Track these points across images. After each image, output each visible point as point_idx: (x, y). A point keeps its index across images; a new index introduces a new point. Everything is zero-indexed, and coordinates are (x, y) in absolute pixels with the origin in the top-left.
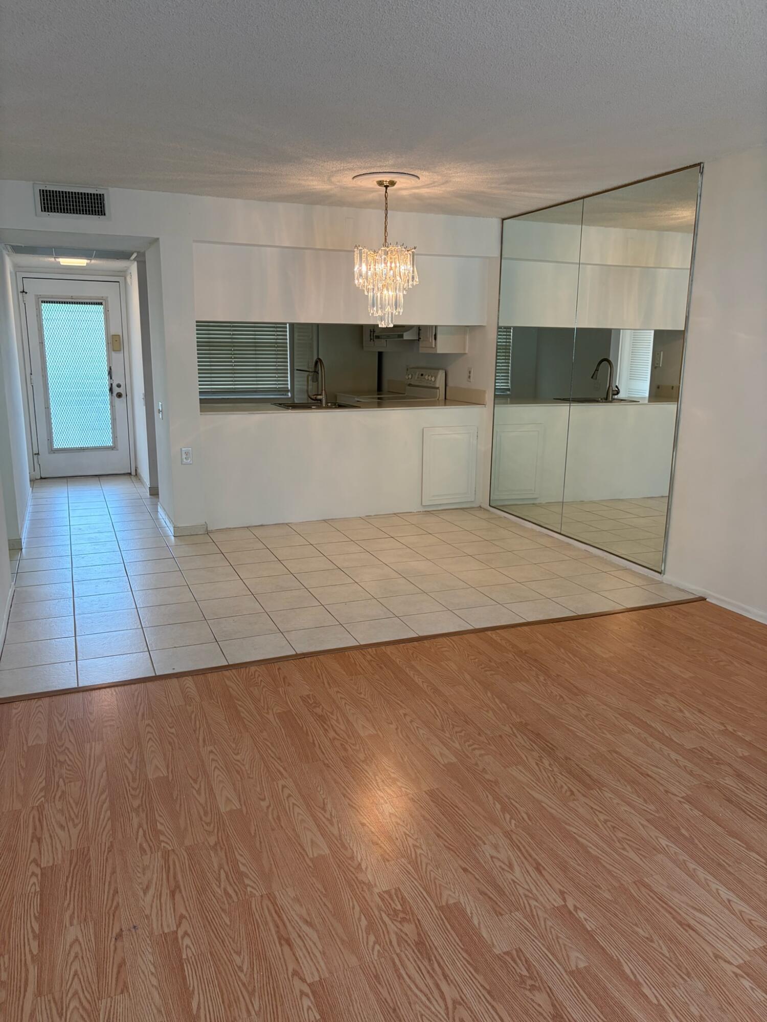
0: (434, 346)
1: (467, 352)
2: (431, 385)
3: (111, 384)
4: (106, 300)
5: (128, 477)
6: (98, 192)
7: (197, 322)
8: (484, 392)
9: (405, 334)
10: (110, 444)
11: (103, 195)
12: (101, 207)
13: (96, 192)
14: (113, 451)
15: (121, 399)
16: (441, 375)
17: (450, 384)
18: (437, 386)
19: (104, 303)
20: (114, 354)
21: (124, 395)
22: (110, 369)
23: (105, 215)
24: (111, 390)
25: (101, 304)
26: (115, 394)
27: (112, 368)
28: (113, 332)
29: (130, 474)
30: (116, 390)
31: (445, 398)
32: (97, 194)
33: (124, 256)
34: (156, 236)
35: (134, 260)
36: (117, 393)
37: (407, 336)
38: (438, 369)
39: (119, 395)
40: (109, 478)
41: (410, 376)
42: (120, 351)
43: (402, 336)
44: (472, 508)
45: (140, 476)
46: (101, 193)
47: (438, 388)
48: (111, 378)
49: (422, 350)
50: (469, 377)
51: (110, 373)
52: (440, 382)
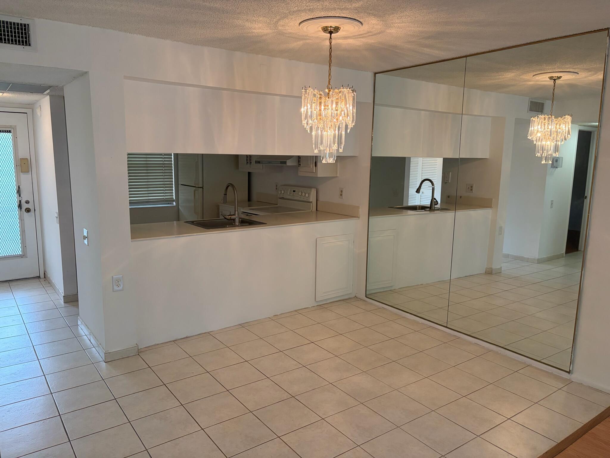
0: (314, 172)
1: (338, 175)
2: (305, 200)
3: (20, 201)
4: (15, 128)
5: (37, 280)
6: (23, 22)
7: (129, 154)
8: (358, 207)
9: (288, 161)
10: (20, 252)
11: (28, 25)
12: (26, 38)
13: (20, 22)
14: (22, 259)
15: (29, 213)
16: (313, 192)
17: (321, 199)
18: (311, 201)
19: (12, 131)
20: (23, 176)
21: (32, 210)
22: (19, 187)
23: (30, 45)
24: (20, 206)
25: (10, 132)
26: (23, 209)
27: (20, 187)
28: (21, 155)
29: (39, 277)
30: (25, 206)
31: (317, 210)
32: (21, 24)
33: (39, 89)
34: (85, 70)
35: (48, 94)
36: (26, 209)
37: (289, 163)
38: (311, 187)
39: (28, 210)
40: (18, 283)
41: (283, 192)
42: (28, 172)
43: (285, 163)
44: (350, 298)
45: (50, 280)
46: (26, 23)
47: (311, 202)
48: (20, 196)
49: (301, 174)
50: (341, 195)
51: (19, 192)
52: (313, 198)
